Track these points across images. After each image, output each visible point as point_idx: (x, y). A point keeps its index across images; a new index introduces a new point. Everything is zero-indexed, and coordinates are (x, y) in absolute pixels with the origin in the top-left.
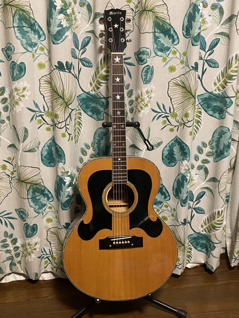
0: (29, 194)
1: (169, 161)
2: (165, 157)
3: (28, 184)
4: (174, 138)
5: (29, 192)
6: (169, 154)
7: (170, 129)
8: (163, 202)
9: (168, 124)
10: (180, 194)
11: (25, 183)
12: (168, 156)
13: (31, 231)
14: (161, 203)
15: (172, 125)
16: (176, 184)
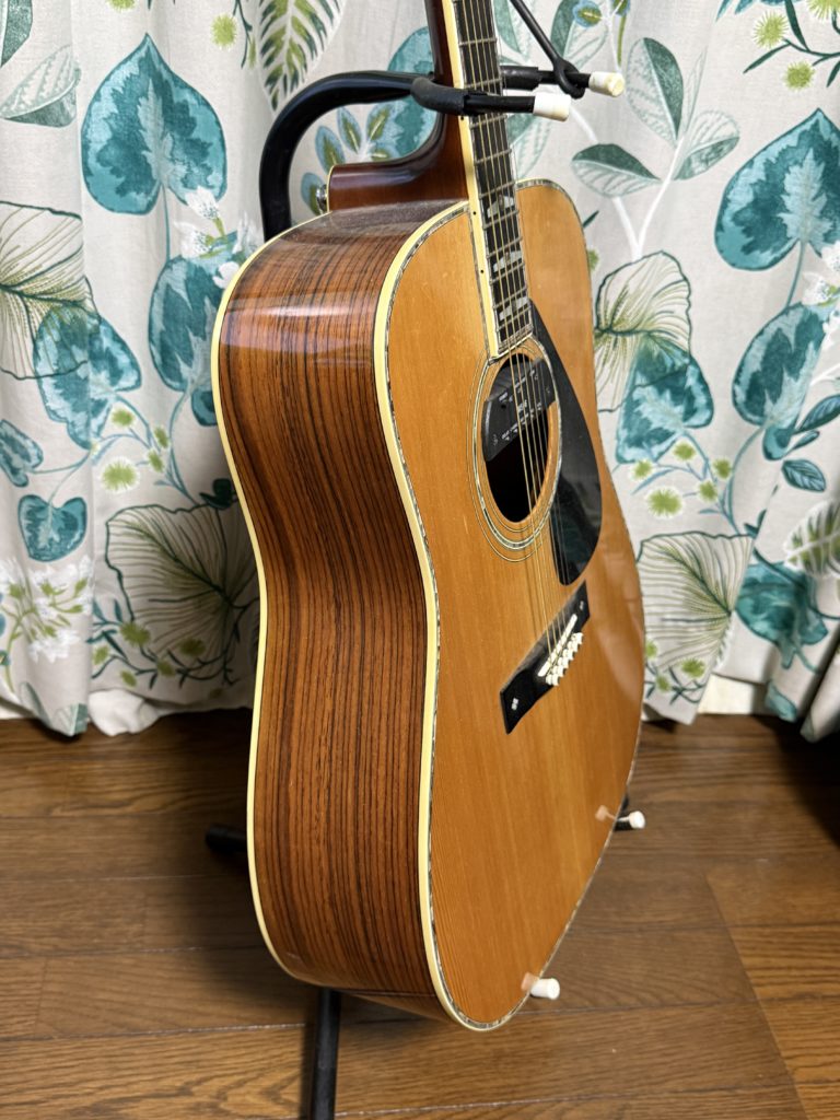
0: (41, 352)
1: (751, 239)
2: (736, 218)
3: (35, 302)
4: (804, 123)
5: (40, 344)
6: (755, 204)
7: (790, 70)
8: (673, 433)
9: (790, 44)
10: (769, 404)
11: (21, 294)
12: (748, 214)
13: (60, 531)
14: (663, 435)
15: (808, 51)
16: (758, 353)
